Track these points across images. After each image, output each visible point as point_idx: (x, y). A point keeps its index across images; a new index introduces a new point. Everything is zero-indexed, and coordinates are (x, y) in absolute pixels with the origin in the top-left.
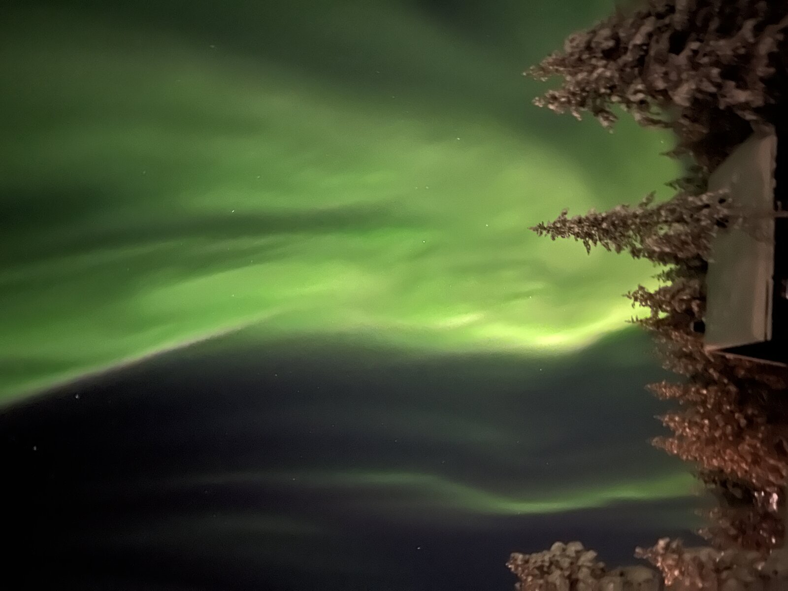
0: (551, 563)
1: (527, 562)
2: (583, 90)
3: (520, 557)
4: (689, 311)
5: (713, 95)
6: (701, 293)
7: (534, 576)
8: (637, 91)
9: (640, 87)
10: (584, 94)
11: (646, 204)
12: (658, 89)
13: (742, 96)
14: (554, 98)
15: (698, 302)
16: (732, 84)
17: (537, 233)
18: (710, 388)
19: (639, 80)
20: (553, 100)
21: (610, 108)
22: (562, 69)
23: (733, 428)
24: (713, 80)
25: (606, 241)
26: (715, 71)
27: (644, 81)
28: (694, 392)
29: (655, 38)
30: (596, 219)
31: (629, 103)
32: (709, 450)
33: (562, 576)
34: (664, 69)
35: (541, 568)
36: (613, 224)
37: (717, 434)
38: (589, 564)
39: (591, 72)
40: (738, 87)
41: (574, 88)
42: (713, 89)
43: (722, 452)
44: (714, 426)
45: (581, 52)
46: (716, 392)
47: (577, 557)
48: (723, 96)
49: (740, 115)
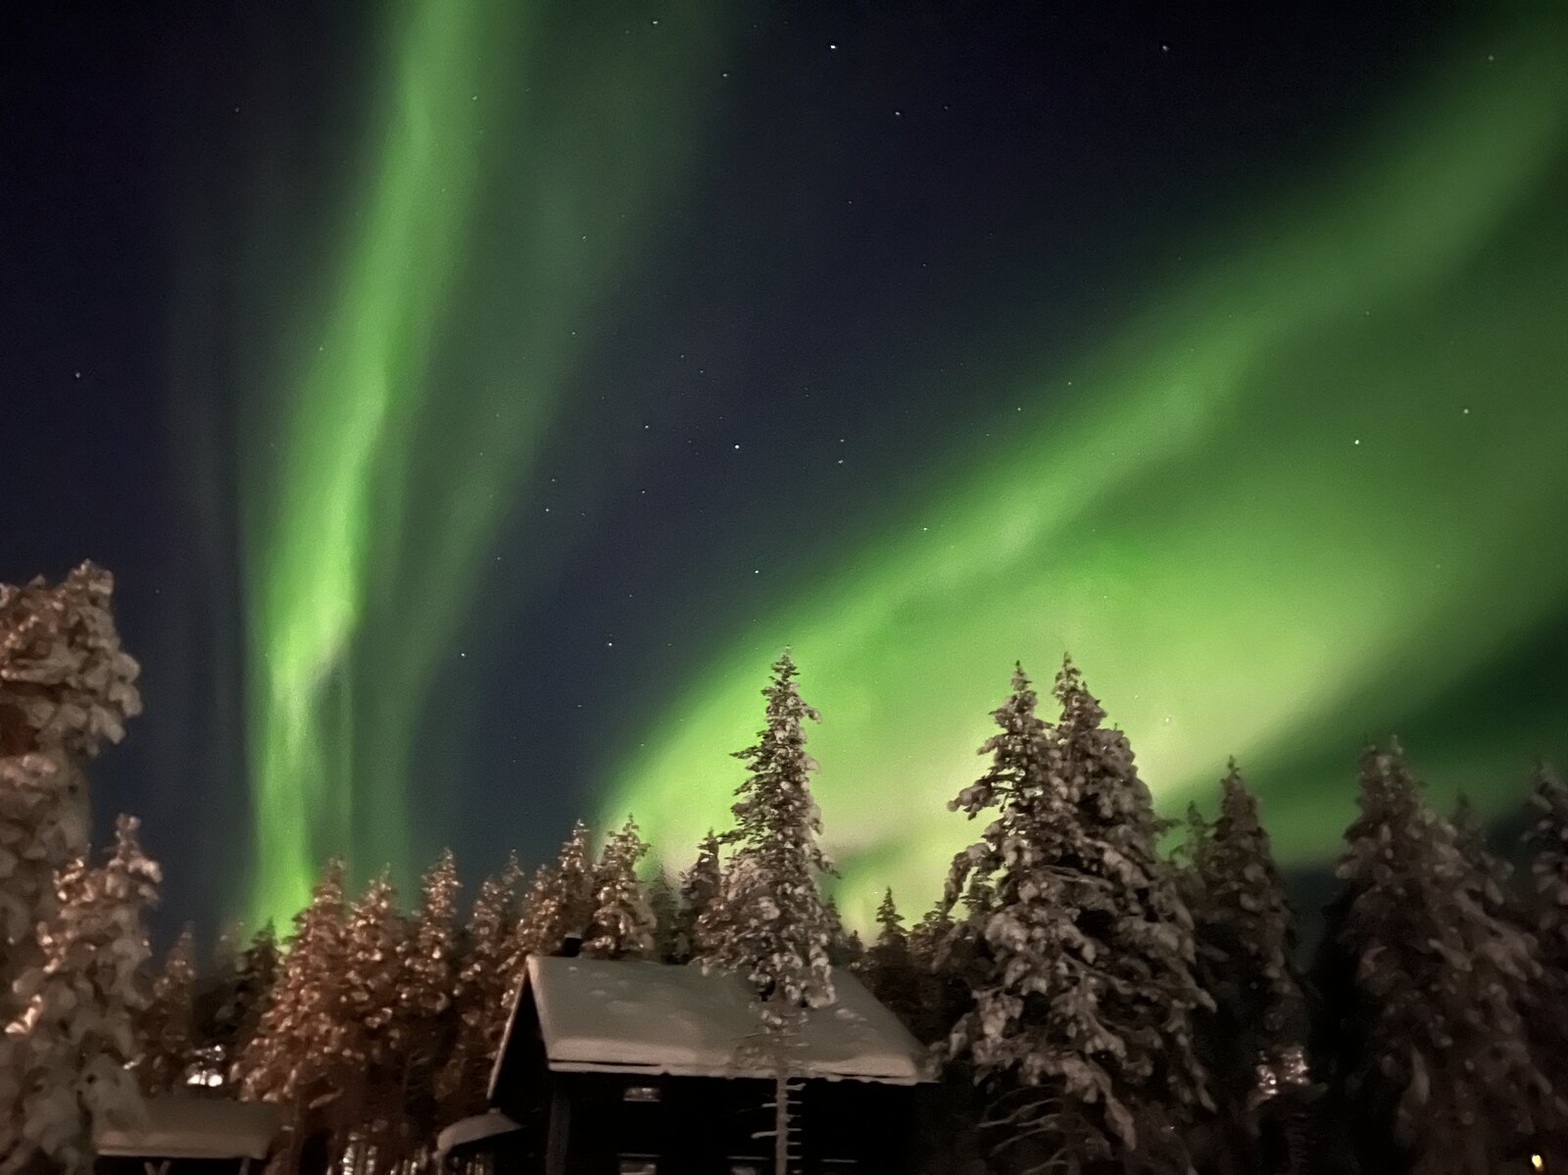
0: (92, 651)
1: (94, 601)
3: (105, 588)
4: (594, 931)
5: (999, 978)
6: (627, 952)
7: (63, 615)
8: (1019, 850)
9: (1028, 857)
11: (818, 862)
12: (1019, 886)
13: (993, 1029)
15: (613, 947)
16: (1017, 1011)
17: (778, 664)
18: (442, 966)
19: (1040, 856)
21: (994, 805)
23: (362, 1003)
24: (1026, 982)
25: (754, 787)
26: (1042, 984)
27: (1035, 864)
28: (436, 936)
29: (1109, 886)
30: (798, 771)
31: (999, 837)
32: (319, 960)
33: (66, 671)
34: (1053, 899)
35: (80, 628)
36: (786, 802)
37: (351, 975)
38: (94, 728)
39: (1060, 774)
40: (1010, 1020)
41: (1037, 744)
42: (1009, 980)
43: (316, 983)
44: (368, 970)
45: (1097, 759)
46: (436, 976)
47: (107, 704)
48: (996, 996)
49: (957, 1025)
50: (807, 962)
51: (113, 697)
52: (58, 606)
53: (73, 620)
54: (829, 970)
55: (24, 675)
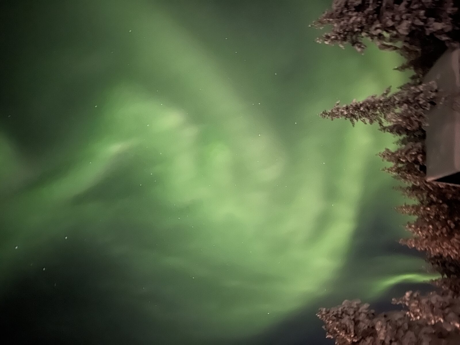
0: (343, 313)
1: (328, 312)
2: (344, 31)
4: (416, 162)
5: (421, 27)
6: (422, 150)
7: (333, 321)
8: (376, 29)
9: (378, 25)
10: (346, 33)
11: (386, 94)
12: (388, 26)
13: (439, 26)
14: (328, 37)
15: (421, 155)
16: (432, 19)
17: (323, 117)
18: (432, 207)
19: (377, 21)
20: (327, 39)
21: (361, 40)
22: (331, 20)
23: (447, 230)
24: (421, 18)
25: (363, 118)
26: (422, 12)
27: (380, 22)
28: (422, 210)
30: (356, 105)
31: (372, 36)
32: (433, 244)
33: (350, 319)
34: (392, 14)
35: (336, 316)
36: (367, 108)
37: (437, 234)
38: (366, 311)
39: (348, 20)
40: (436, 21)
41: (339, 30)
42: (422, 24)
43: (441, 244)
44: (436, 229)
45: (342, 9)
46: (436, 208)
47: (358, 308)
48: (428, 27)
49: (439, 38)
50: (422, 92)
51: (355, 306)
52: (331, 322)
53: (334, 318)
54: (423, 85)
55: (352, 330)
